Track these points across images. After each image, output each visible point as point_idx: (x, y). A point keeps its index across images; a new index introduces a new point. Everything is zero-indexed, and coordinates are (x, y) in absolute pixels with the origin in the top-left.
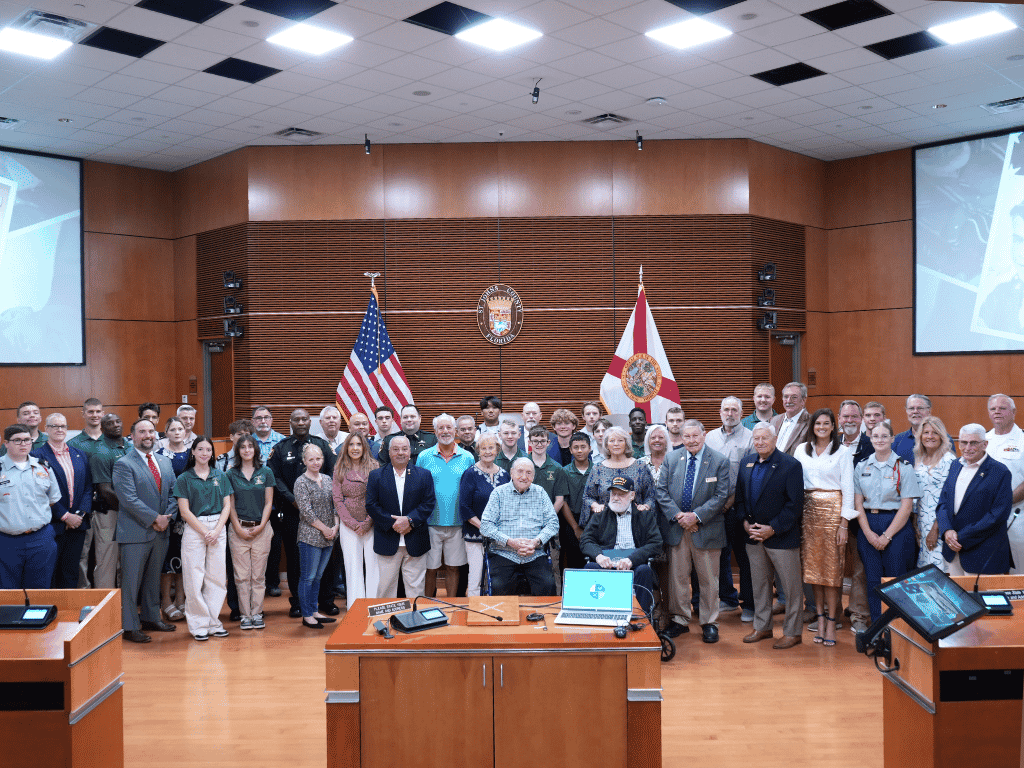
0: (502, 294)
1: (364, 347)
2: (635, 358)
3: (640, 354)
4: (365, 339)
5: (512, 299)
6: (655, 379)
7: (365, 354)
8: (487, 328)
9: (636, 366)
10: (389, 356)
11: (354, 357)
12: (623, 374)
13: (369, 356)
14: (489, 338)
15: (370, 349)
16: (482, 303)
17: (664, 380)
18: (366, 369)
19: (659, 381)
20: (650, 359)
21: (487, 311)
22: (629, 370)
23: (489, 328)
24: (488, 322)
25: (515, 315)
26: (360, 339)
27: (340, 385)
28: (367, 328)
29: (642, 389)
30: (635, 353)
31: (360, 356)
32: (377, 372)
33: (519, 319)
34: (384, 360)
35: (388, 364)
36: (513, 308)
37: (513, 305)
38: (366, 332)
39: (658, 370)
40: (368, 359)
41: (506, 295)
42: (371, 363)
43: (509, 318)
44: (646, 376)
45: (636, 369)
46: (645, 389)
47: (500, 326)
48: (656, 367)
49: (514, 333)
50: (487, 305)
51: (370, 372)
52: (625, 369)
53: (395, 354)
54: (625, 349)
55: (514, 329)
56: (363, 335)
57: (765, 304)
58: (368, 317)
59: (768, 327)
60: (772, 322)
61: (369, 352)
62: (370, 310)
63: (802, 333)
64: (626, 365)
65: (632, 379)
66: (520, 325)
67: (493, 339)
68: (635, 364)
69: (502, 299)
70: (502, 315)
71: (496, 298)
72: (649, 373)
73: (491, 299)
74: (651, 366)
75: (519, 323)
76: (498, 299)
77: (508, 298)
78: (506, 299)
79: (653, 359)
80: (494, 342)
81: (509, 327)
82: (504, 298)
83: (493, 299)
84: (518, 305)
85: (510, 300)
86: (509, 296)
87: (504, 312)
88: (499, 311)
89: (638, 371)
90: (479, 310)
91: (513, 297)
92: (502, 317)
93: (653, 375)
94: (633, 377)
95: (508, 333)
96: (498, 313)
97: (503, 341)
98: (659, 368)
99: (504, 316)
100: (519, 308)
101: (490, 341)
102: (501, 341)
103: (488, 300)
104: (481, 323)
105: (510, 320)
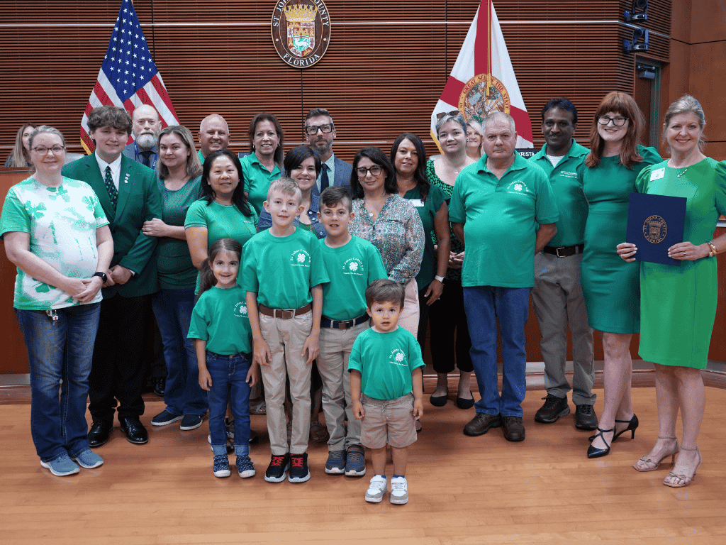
1: (116, 65)
2: (477, 80)
3: (483, 76)
4: (117, 55)
5: (316, 9)
6: (501, 109)
7: (118, 75)
8: (285, 46)
9: (477, 91)
10: (150, 77)
11: (103, 79)
12: (461, 101)
13: (123, 77)
14: (287, 59)
16: (277, 14)
17: (513, 109)
18: (119, 94)
19: (507, 111)
20: (495, 82)
21: (285, 23)
22: (468, 96)
23: (286, 46)
24: (286, 40)
25: (320, 29)
26: (110, 54)
28: (119, 40)
30: (476, 74)
31: (112, 78)
32: (134, 99)
33: (326, 35)
34: (145, 82)
35: (149, 88)
36: (317, 21)
37: (318, 15)
38: (118, 45)
39: (506, 97)
40: (122, 80)
42: (125, 87)
43: (312, 33)
44: (490, 104)
45: (478, 95)
47: (301, 43)
48: (503, 92)
49: (320, 53)
50: (284, 17)
51: (124, 99)
52: (463, 95)
53: (158, 75)
54: (463, 68)
55: (319, 47)
56: (114, 49)
57: (636, 17)
58: (120, 25)
59: (637, 47)
60: (644, 43)
61: (123, 71)
62: (122, 16)
63: (664, 65)
64: (464, 90)
65: (472, 108)
66: (326, 42)
67: (292, 60)
68: (476, 89)
69: (303, 7)
70: (304, 29)
71: (295, 6)
72: (494, 101)
73: (290, 7)
74: (496, 91)
75: (325, 39)
76: (298, 7)
77: (311, 7)
78: (308, 7)
79: (499, 82)
80: (293, 64)
81: (312, 45)
82: (306, 6)
83: (293, 8)
84: (324, 16)
85: (314, 9)
86: (312, 4)
87: (306, 25)
88: (299, 23)
89: (481, 98)
90: (274, 23)
91: (317, 5)
92: (303, 32)
93: (499, 103)
94: (474, 106)
95: (311, 53)
96: (297, 26)
97: (305, 63)
98: (507, 94)
99: (307, 30)
100: (325, 21)
101: (289, 62)
102: (302, 63)
103: (285, 9)
104: (277, 40)
105: (314, 35)
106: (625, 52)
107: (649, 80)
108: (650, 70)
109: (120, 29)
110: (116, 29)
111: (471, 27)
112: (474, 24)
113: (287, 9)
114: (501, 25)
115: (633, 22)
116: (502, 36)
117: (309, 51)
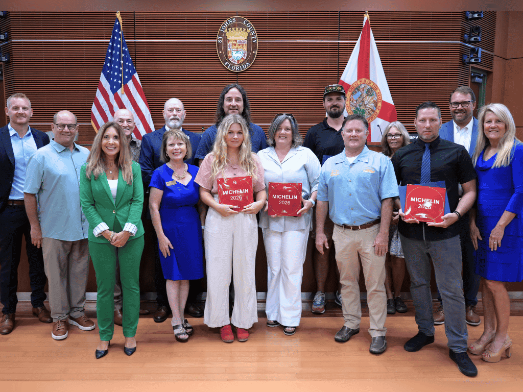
0: (239, 26)
1: (110, 68)
2: (359, 83)
3: (363, 79)
4: (111, 61)
5: (248, 31)
6: (376, 103)
7: (111, 75)
8: (226, 57)
9: (359, 90)
10: (131, 77)
11: (103, 79)
12: (348, 97)
13: (114, 77)
14: (227, 66)
15: (115, 70)
16: (221, 34)
17: (384, 103)
18: (112, 89)
19: (380, 104)
20: (372, 84)
21: (226, 41)
22: (352, 94)
23: (227, 56)
24: (226, 52)
25: (250, 46)
26: (107, 61)
27: (94, 105)
28: (112, 51)
29: (363, 112)
30: (359, 78)
31: (108, 77)
32: (120, 92)
33: (254, 49)
34: (127, 80)
35: (130, 84)
36: (249, 39)
37: (249, 36)
38: (111, 55)
39: (379, 94)
40: (113, 79)
41: (243, 27)
42: (115, 84)
43: (245, 47)
44: (368, 99)
45: (359, 94)
46: (367, 111)
47: (237, 55)
48: (378, 91)
49: (250, 62)
50: (225, 36)
51: (114, 92)
52: (349, 93)
53: (136, 76)
54: (350, 75)
55: (249, 58)
56: (109, 58)
57: (473, 39)
58: (113, 41)
59: (473, 60)
60: (477, 57)
61: (114, 73)
62: (114, 34)
63: (489, 73)
64: (350, 89)
65: (355, 102)
66: (254, 54)
67: (231, 66)
68: (358, 89)
69: (239, 29)
70: (239, 45)
71: (233, 29)
72: (371, 97)
73: (230, 29)
74: (372, 90)
75: (254, 52)
76: (235, 29)
77: (245, 29)
78: (243, 30)
79: (374, 84)
80: (231, 69)
81: (244, 56)
82: (241, 29)
83: (232, 30)
84: (253, 36)
85: (246, 31)
86: (245, 28)
87: (240, 42)
88: (236, 41)
89: (361, 95)
90: (219, 40)
91: (249, 28)
92: (239, 47)
93: (374, 99)
94: (356, 101)
95: (244, 62)
96: (235, 42)
97: (240, 68)
98: (380, 92)
99: (241, 46)
100: (254, 39)
101: (228, 68)
102: (237, 68)
103: (226, 31)
104: (220, 52)
105: (246, 49)
106: (464, 63)
107: (478, 84)
108: (479, 77)
109: (113, 44)
110: (110, 44)
111: (356, 45)
112: (358, 42)
113: (228, 31)
114: (376, 43)
115: (470, 42)
116: (377, 51)
117: (243, 60)
